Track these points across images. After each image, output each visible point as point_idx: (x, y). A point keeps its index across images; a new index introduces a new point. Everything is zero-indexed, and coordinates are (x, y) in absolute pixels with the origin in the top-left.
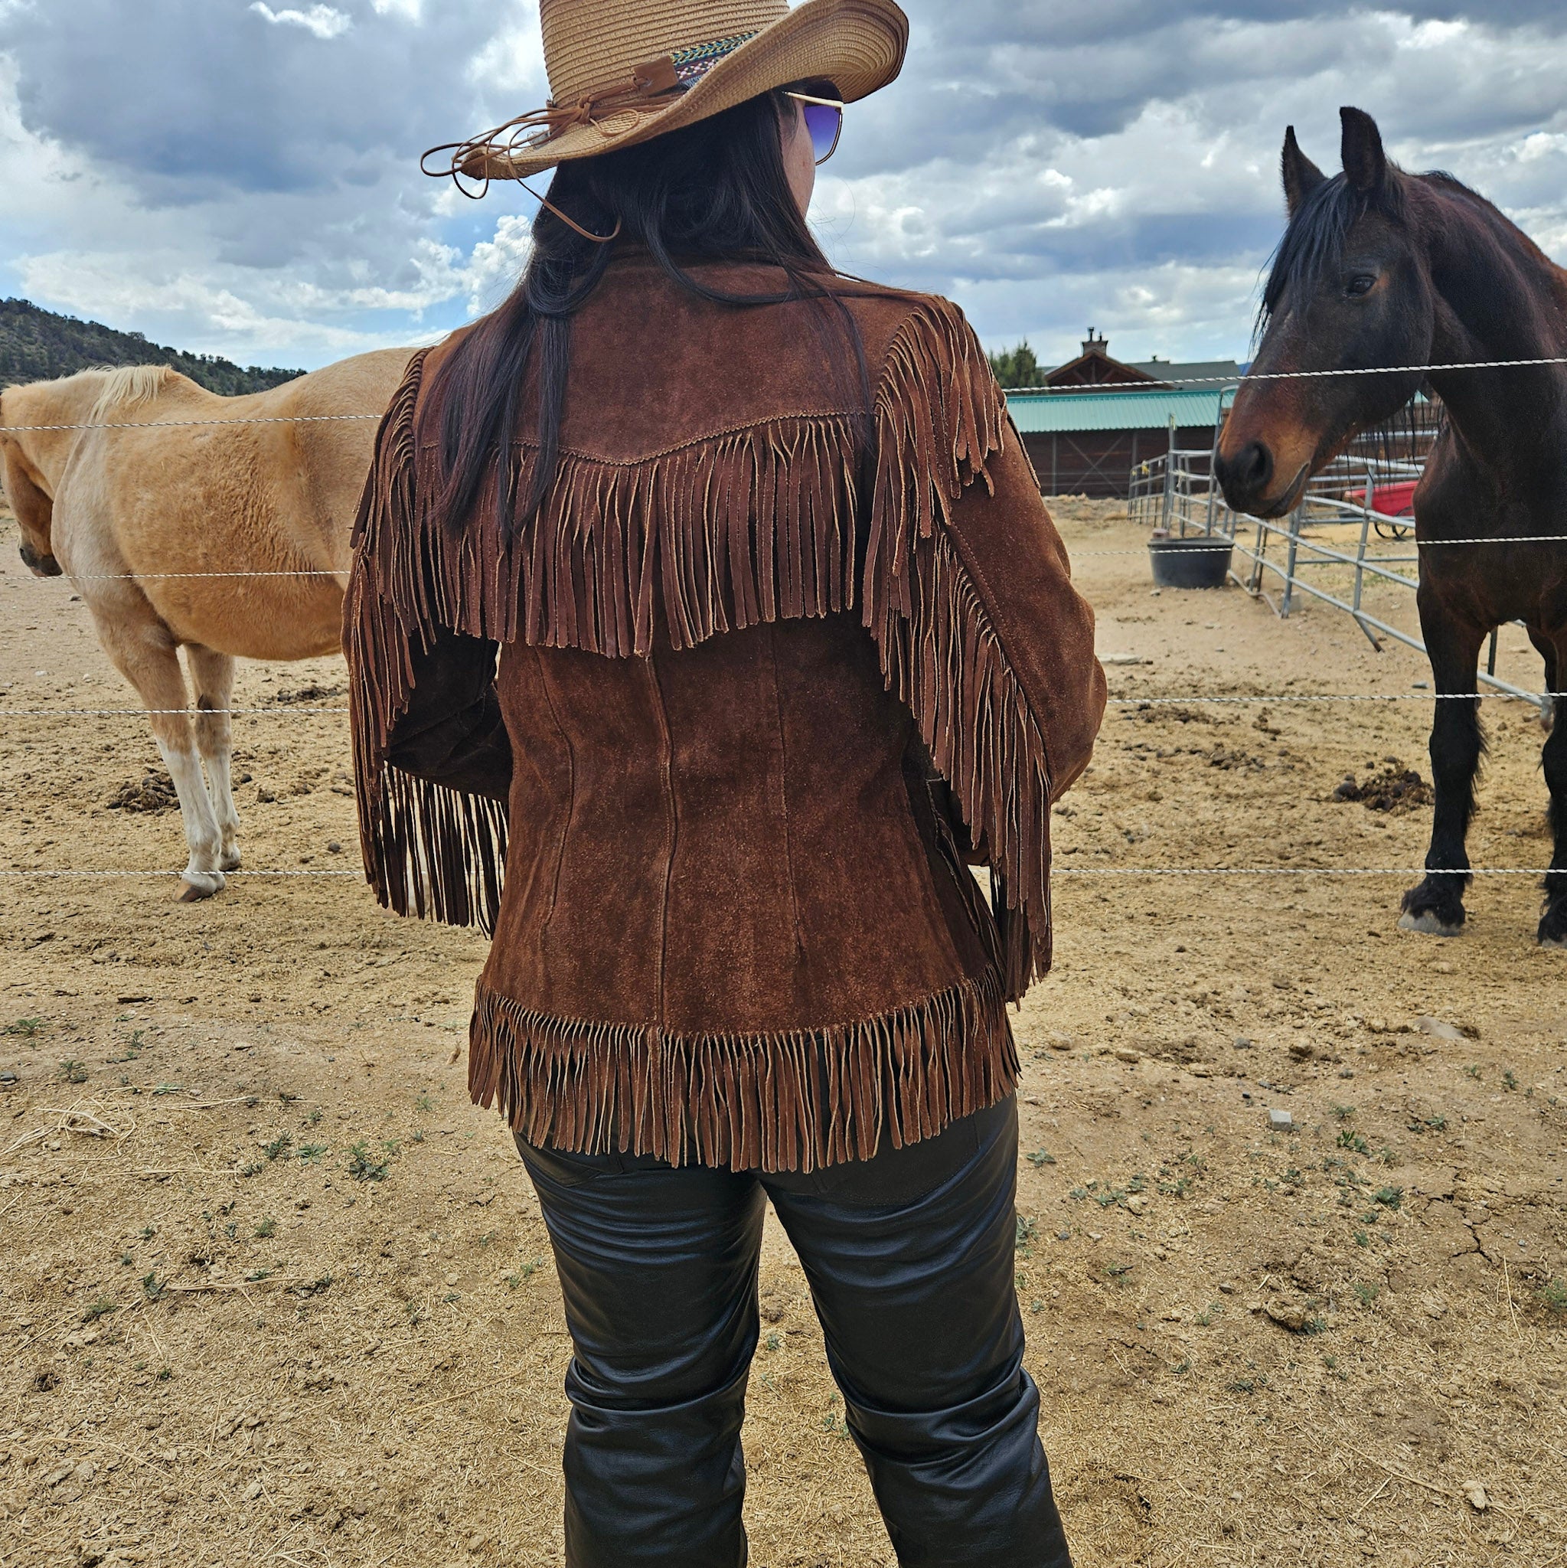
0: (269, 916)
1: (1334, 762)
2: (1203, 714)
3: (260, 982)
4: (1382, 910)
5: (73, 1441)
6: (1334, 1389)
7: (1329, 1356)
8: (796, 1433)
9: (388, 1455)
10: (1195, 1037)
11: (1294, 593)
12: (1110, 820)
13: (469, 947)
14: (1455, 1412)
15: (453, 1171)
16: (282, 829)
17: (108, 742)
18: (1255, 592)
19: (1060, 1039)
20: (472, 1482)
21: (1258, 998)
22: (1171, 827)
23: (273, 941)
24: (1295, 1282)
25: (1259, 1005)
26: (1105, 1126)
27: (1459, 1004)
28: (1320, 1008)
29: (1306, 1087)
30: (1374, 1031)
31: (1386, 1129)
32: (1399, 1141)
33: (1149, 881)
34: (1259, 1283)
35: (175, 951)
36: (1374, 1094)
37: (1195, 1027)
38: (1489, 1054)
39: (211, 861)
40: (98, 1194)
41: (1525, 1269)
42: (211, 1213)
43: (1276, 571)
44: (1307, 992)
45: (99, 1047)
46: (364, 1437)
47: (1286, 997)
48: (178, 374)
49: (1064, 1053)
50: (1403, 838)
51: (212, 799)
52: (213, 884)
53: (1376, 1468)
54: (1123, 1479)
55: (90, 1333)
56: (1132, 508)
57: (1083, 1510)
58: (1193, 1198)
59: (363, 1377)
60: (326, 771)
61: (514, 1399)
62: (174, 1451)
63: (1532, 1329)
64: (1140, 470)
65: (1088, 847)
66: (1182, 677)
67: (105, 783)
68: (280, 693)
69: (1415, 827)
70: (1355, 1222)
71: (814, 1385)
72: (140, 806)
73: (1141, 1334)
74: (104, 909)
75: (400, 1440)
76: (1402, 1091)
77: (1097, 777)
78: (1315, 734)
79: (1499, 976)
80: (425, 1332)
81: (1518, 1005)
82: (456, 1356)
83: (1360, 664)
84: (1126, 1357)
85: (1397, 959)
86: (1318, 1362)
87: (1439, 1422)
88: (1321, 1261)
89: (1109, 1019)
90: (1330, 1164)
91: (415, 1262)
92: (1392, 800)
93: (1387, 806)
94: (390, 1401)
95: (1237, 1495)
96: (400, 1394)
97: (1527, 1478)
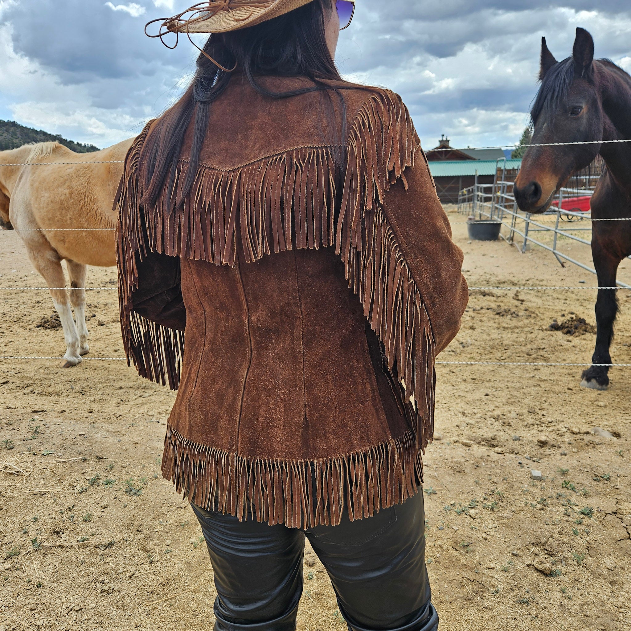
0: (100, 374)
1: (548, 313)
2: (491, 293)
3: (93, 403)
4: (573, 378)
6: (566, 603)
7: (563, 587)
8: (321, 620)
9: (137, 626)
10: (496, 435)
11: (527, 243)
14: (621, 615)
15: (170, 492)
16: (107, 337)
17: (39, 300)
18: (511, 242)
21: (522, 417)
22: (480, 341)
23: (100, 385)
24: (546, 552)
25: (523, 420)
26: (458, 476)
27: (610, 422)
28: (550, 422)
29: (546, 459)
30: (574, 433)
31: (583, 480)
32: (590, 485)
33: (472, 364)
34: (529, 552)
35: (58, 390)
36: (577, 463)
37: (495, 430)
38: (626, 445)
39: (76, 350)
40: (14, 501)
42: (63, 510)
43: (520, 234)
44: (543, 415)
45: (20, 433)
46: (126, 617)
47: (534, 417)
48: (61, 145)
49: (438, 441)
50: (579, 347)
52: (77, 361)
55: (8, 565)
56: (459, 208)
58: (498, 511)
59: (127, 588)
61: (194, 600)
62: (42, 621)
64: (463, 192)
66: (482, 277)
67: (35, 317)
68: (110, 280)
69: (584, 342)
70: (572, 524)
71: (329, 597)
72: (49, 327)
73: (477, 575)
74: (31, 370)
75: (142, 618)
76: (589, 462)
78: (539, 301)
79: (626, 409)
80: (156, 567)
82: (169, 579)
83: (556, 272)
84: (470, 586)
85: (581, 400)
86: (558, 590)
87: (614, 620)
88: (558, 542)
89: (457, 426)
90: (559, 496)
91: (152, 534)
92: (574, 330)
93: (572, 333)
94: (139, 600)
96: (143, 596)
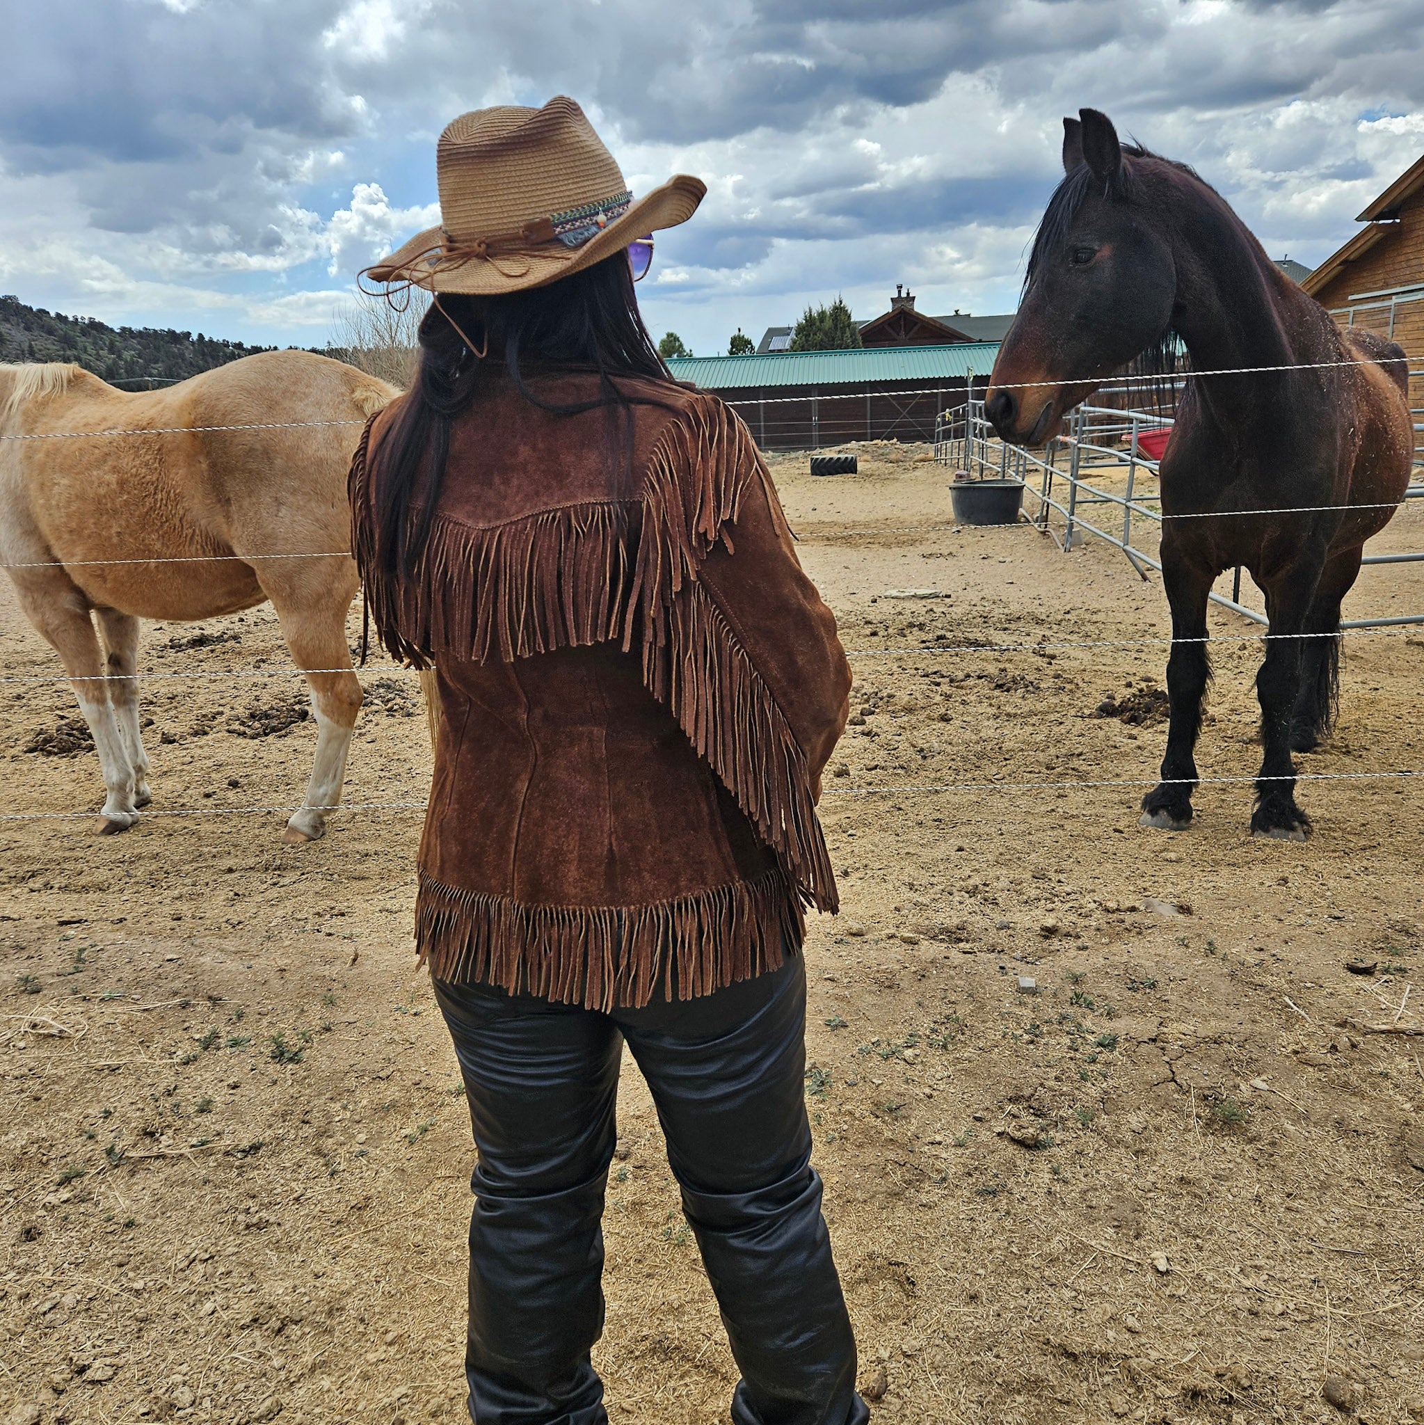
0: (181, 845)
1: (1099, 682)
2: (991, 642)
3: (179, 903)
4: (1127, 810)
5: (57, 1279)
6: (1058, 1190)
7: (1056, 1165)
9: (317, 1276)
10: (966, 922)
11: (1075, 530)
12: (907, 739)
13: (359, 867)
14: (1149, 1202)
15: (357, 1053)
16: (185, 767)
17: (17, 691)
18: (1042, 528)
19: (856, 927)
20: (386, 1293)
21: (1019, 888)
22: (958, 745)
23: (187, 867)
24: (1031, 1111)
25: (1020, 893)
26: (888, 996)
27: (1179, 887)
28: (1068, 894)
29: (1050, 958)
30: (1108, 911)
31: (1110, 990)
32: (1119, 998)
33: (937, 792)
34: (1003, 1112)
35: (101, 879)
36: (1103, 962)
37: (966, 913)
38: (1198, 927)
39: (126, 798)
40: (61, 1083)
41: (1207, 1092)
42: (157, 1095)
43: (1060, 507)
44: (1059, 881)
45: (47, 963)
46: (296, 1264)
47: (1042, 886)
48: (85, 371)
49: (859, 938)
50: (1149, 748)
51: (125, 743)
52: (130, 819)
53: (1086, 1246)
54: (895, 1264)
55: (65, 1194)
56: (937, 450)
57: (864, 1290)
58: (955, 1049)
59: (291, 1217)
60: (221, 713)
61: (417, 1229)
62: (142, 1282)
63: (1210, 1137)
64: (944, 416)
65: (888, 764)
66: (976, 608)
67: (20, 729)
68: (171, 641)
70: (1080, 1063)
71: (655, 1206)
72: (56, 750)
73: (911, 1155)
74: (32, 844)
75: (325, 1264)
76: (1125, 959)
77: (898, 702)
78: (1085, 657)
79: (1217, 862)
80: (342, 1181)
81: (1226, 886)
82: (367, 1198)
83: (1129, 592)
84: (899, 1173)
85: (1135, 851)
86: (1047, 1170)
87: (1136, 1210)
88: (1052, 1094)
89: (897, 909)
90: (1064, 1018)
91: (330, 1126)
92: (1143, 715)
93: (1139, 721)
94: (316, 1235)
95: (981, 1271)
96: (323, 1230)
97: (1200, 1248)
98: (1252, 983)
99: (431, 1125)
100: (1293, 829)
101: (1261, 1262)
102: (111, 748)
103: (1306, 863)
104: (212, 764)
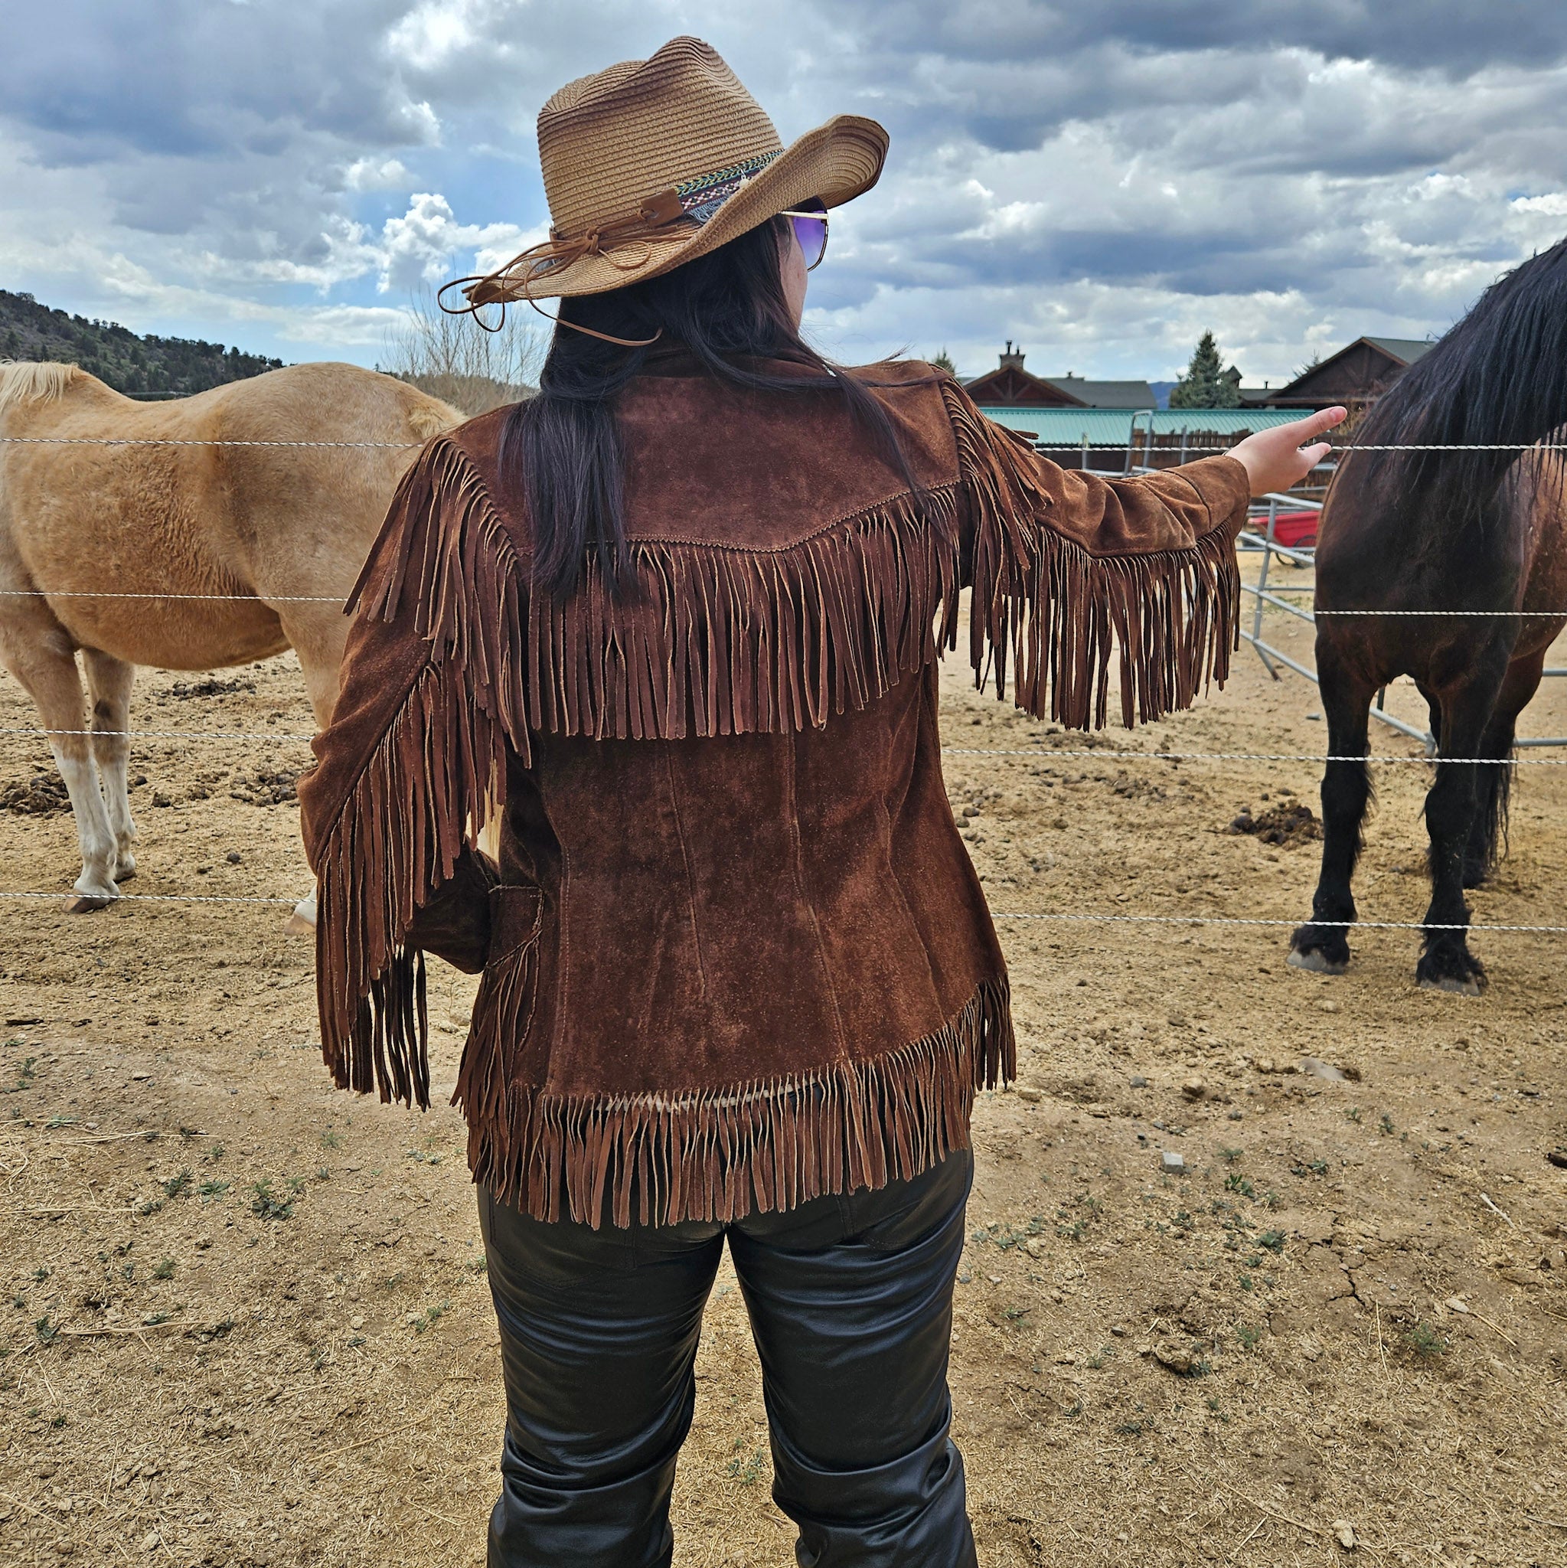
0: (166, 930)
1: (1232, 792)
2: (1108, 740)
3: (157, 1003)
4: (1273, 947)
6: (1216, 1430)
7: (1213, 1398)
8: (701, 1479)
9: (290, 1506)
10: (1094, 1076)
12: (1017, 847)
14: (1327, 1452)
15: (359, 1210)
16: (178, 836)
20: (376, 1532)
21: (1155, 1036)
22: (1076, 857)
23: (170, 957)
24: (1182, 1325)
25: (1155, 1042)
26: (1007, 1167)
27: (1342, 1045)
28: (1213, 1047)
29: (1198, 1128)
30: (1262, 1072)
31: (1271, 1173)
32: (1283, 1185)
33: (1053, 912)
34: (1149, 1327)
35: (66, 968)
36: (1261, 1136)
37: (1093, 1064)
38: (1369, 1097)
39: (106, 872)
41: (1395, 1313)
42: (106, 1254)
44: (1201, 1030)
46: (265, 1487)
47: (1181, 1036)
50: (1294, 872)
51: (108, 808)
52: (107, 896)
53: (1253, 1508)
54: (1016, 1521)
58: (1089, 1241)
59: (264, 1424)
60: (226, 774)
61: (420, 1446)
62: (69, 1501)
63: (1400, 1371)
65: (996, 875)
68: (175, 686)
69: (1305, 862)
70: (1240, 1266)
71: (719, 1431)
72: (28, 808)
73: (1037, 1377)
75: (301, 1489)
76: (1287, 1134)
77: (1005, 803)
78: (1214, 762)
79: (1380, 1016)
80: (329, 1377)
81: (1396, 1047)
82: (361, 1402)
83: (1258, 692)
84: (1021, 1401)
85: (1285, 997)
86: (1202, 1404)
87: (1313, 1463)
88: (1207, 1305)
90: (1218, 1207)
91: (320, 1304)
92: (1285, 835)
93: (1280, 840)
94: (292, 1448)
95: (1123, 1536)
96: (302, 1442)
97: (1392, 1518)
98: (1438, 1172)
99: (445, 1309)
100: (1466, 981)
101: (1467, 1539)
102: (91, 812)
103: (1486, 1023)
104: (209, 834)
